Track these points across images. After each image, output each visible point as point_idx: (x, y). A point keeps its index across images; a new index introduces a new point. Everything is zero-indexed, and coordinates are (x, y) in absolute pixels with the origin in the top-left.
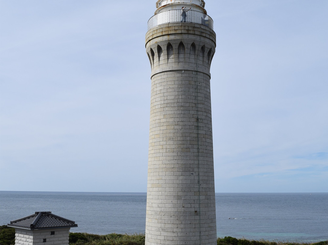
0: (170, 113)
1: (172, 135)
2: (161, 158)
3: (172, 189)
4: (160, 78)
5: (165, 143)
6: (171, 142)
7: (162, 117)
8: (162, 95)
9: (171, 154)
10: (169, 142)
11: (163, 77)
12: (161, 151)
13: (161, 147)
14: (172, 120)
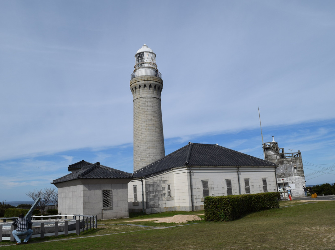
0: (156, 116)
1: (157, 126)
2: (153, 135)
3: (159, 149)
4: (150, 99)
5: (155, 129)
6: (158, 129)
7: (153, 117)
8: (152, 107)
9: (158, 134)
10: (156, 129)
11: (151, 99)
12: (153, 132)
13: (153, 131)
14: (157, 119)
